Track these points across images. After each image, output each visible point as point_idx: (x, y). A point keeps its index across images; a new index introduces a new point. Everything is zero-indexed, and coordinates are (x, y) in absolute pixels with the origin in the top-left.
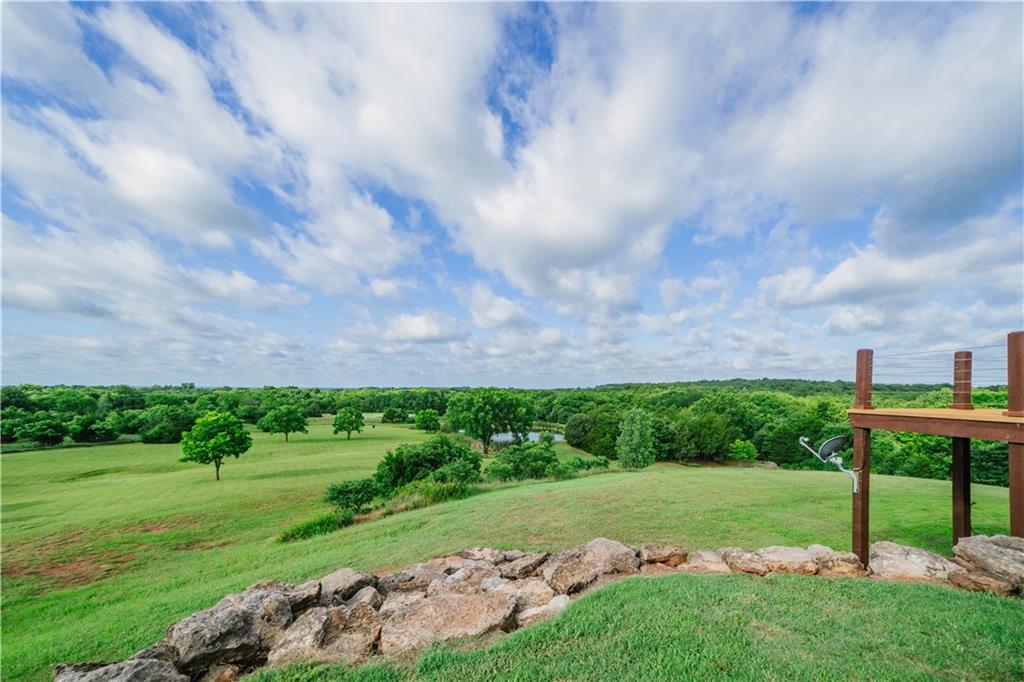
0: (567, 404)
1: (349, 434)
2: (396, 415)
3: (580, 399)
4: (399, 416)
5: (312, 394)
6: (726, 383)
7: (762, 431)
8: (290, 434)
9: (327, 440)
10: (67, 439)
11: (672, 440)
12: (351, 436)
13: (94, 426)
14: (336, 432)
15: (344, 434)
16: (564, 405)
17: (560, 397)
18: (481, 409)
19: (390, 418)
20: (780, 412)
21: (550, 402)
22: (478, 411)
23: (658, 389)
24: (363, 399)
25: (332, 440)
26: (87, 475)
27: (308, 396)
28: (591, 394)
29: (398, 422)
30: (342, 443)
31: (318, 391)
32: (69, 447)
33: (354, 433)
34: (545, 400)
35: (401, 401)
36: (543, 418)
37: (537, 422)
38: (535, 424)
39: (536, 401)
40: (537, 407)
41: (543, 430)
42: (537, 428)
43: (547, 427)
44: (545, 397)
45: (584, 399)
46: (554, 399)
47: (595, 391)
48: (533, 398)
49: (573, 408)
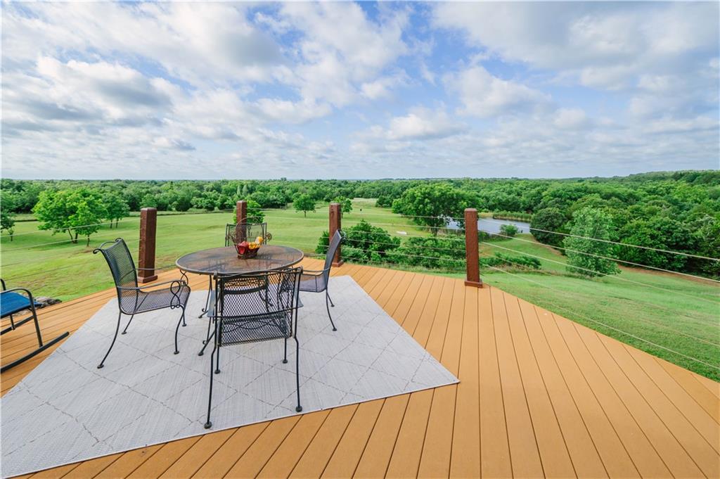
0: (560, 196)
2: (385, 201)
3: (578, 190)
4: (388, 202)
5: (343, 184)
10: (216, 208)
13: (226, 203)
16: (555, 196)
17: (554, 188)
18: (421, 202)
19: (381, 204)
21: (539, 193)
22: (419, 203)
26: (210, 228)
29: (385, 207)
31: (346, 182)
32: (216, 212)
33: (345, 214)
34: (534, 191)
35: (399, 190)
36: (529, 209)
37: (518, 213)
38: (511, 216)
39: (524, 192)
40: (523, 198)
41: (522, 221)
42: (514, 218)
43: (527, 218)
44: (535, 186)
45: (585, 191)
46: (543, 190)
47: (622, 180)
48: (521, 188)
49: (568, 201)
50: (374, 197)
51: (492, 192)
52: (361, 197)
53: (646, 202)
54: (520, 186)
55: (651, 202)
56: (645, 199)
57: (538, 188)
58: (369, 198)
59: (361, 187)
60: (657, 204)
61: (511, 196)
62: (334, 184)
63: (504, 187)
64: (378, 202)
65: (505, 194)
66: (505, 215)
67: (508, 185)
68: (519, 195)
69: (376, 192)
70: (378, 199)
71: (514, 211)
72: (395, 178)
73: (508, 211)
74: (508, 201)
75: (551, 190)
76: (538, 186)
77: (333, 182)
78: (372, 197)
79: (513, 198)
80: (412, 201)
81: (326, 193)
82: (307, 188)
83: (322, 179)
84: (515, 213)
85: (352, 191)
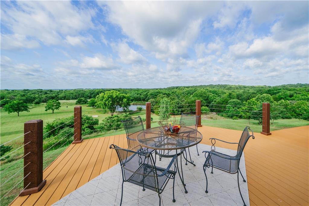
0: (153, 95)
1: (53, 111)
2: (82, 101)
3: (157, 93)
4: (84, 101)
5: (48, 92)
6: (208, 86)
7: (213, 102)
8: (20, 113)
9: (41, 114)
11: (183, 107)
12: (54, 112)
14: (46, 110)
15: (51, 111)
17: (151, 92)
19: (79, 102)
20: (219, 96)
21: (147, 94)
23: (186, 88)
24: (73, 94)
25: (44, 114)
27: (46, 93)
28: (161, 91)
29: (83, 104)
30: (51, 114)
31: (51, 91)
33: (55, 111)
34: (145, 93)
35: (89, 95)
36: (144, 100)
37: (141, 102)
38: (139, 103)
39: (142, 94)
40: (142, 96)
41: (142, 105)
42: (140, 104)
43: (144, 103)
44: (145, 92)
45: (159, 93)
46: (148, 93)
47: (166, 89)
48: (141, 92)
49: (155, 96)
50: (73, 99)
51: (131, 94)
52: (64, 99)
53: (172, 96)
54: (141, 91)
55: (173, 95)
56: (171, 95)
57: (146, 92)
58: (70, 100)
59: (63, 94)
60: (174, 96)
61: (138, 95)
62: (41, 92)
63: (136, 92)
64: (77, 101)
65: (136, 95)
66: (137, 103)
67: (137, 91)
68: (141, 95)
69: (74, 96)
70: (77, 100)
71: (139, 101)
72: (84, 89)
73: (137, 101)
74: (137, 97)
75: (150, 93)
76: (147, 91)
77: (40, 91)
78: (72, 99)
79: (139, 96)
80: (102, 100)
81: (35, 98)
82: (15, 96)
83: (29, 89)
84: (139, 102)
85: (56, 96)
